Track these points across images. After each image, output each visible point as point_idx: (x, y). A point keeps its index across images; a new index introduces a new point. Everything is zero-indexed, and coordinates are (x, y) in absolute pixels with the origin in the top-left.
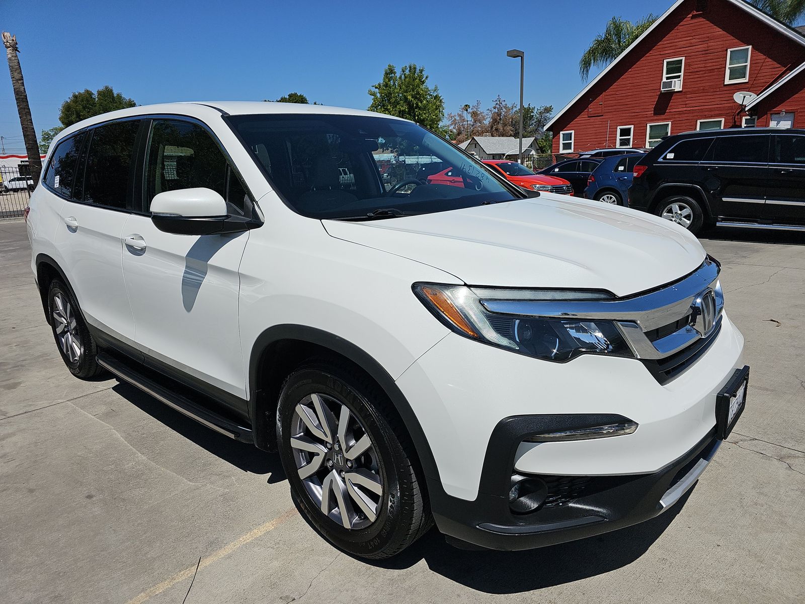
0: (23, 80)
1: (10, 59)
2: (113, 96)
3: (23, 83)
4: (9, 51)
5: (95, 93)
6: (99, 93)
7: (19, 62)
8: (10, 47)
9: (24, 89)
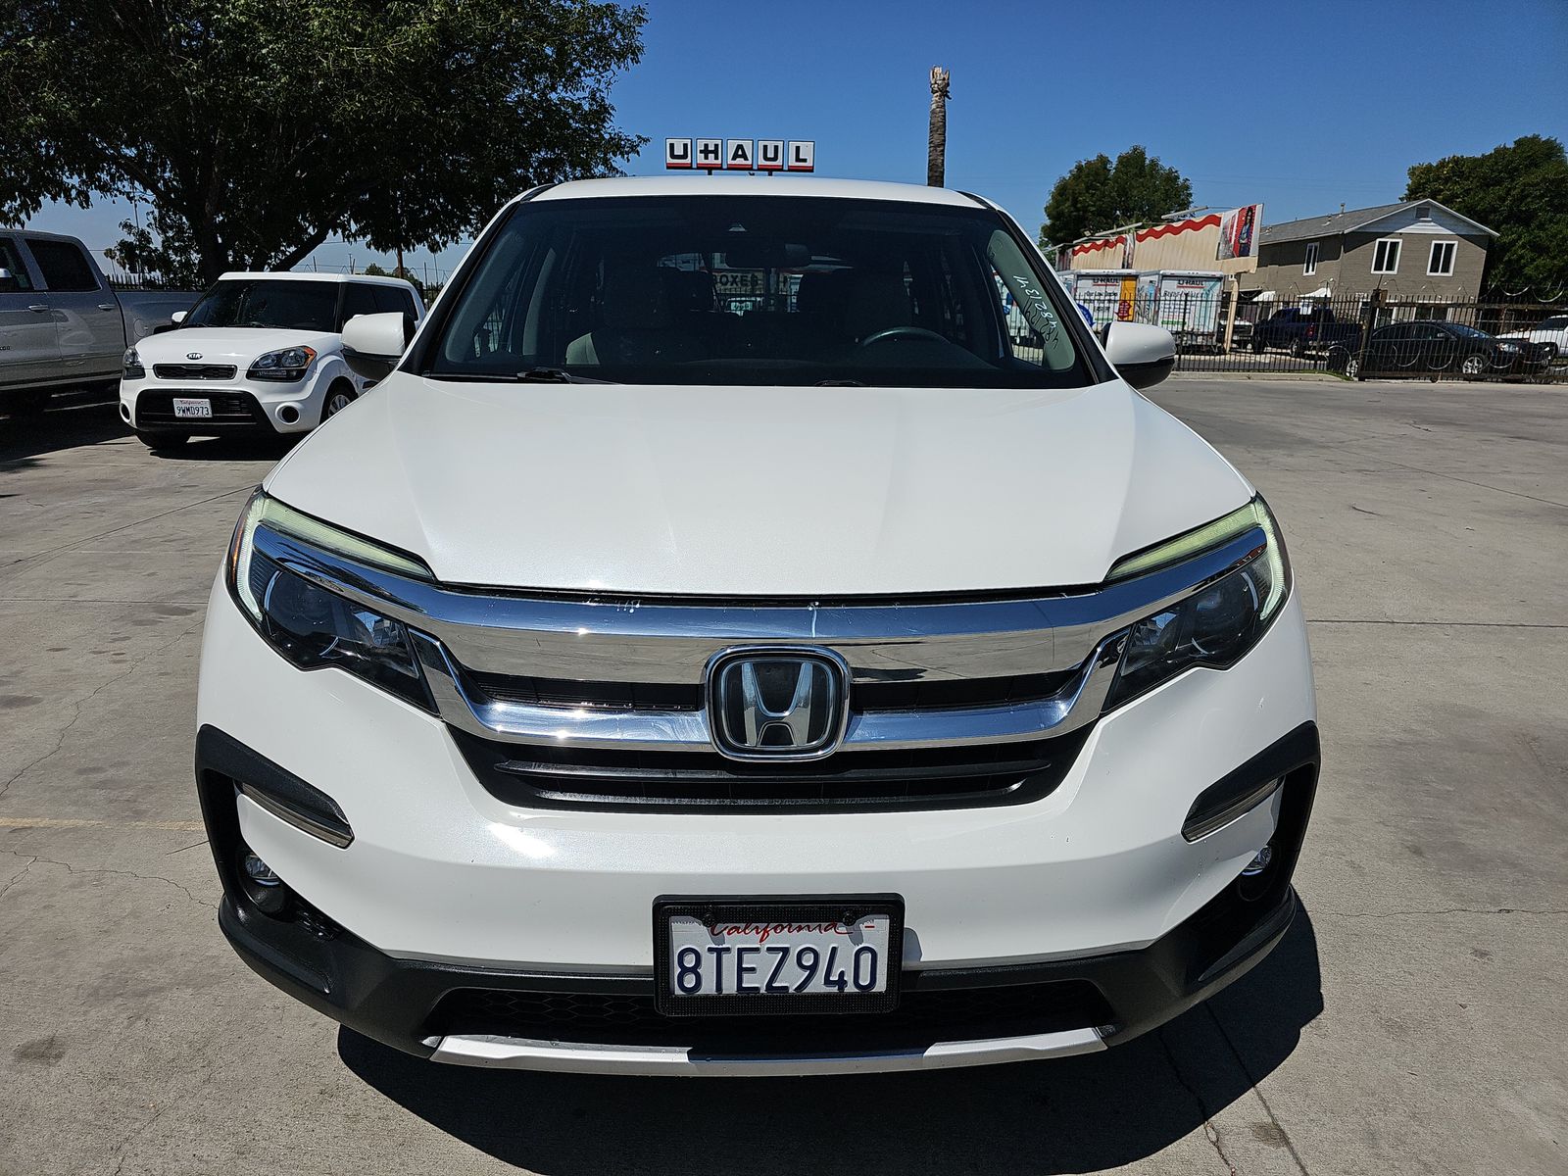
0: (944, 145)
1: (933, 112)
2: (1143, 166)
3: (943, 151)
4: (935, 97)
5: (1114, 161)
6: (1121, 159)
7: (944, 116)
8: (937, 92)
9: (943, 160)
